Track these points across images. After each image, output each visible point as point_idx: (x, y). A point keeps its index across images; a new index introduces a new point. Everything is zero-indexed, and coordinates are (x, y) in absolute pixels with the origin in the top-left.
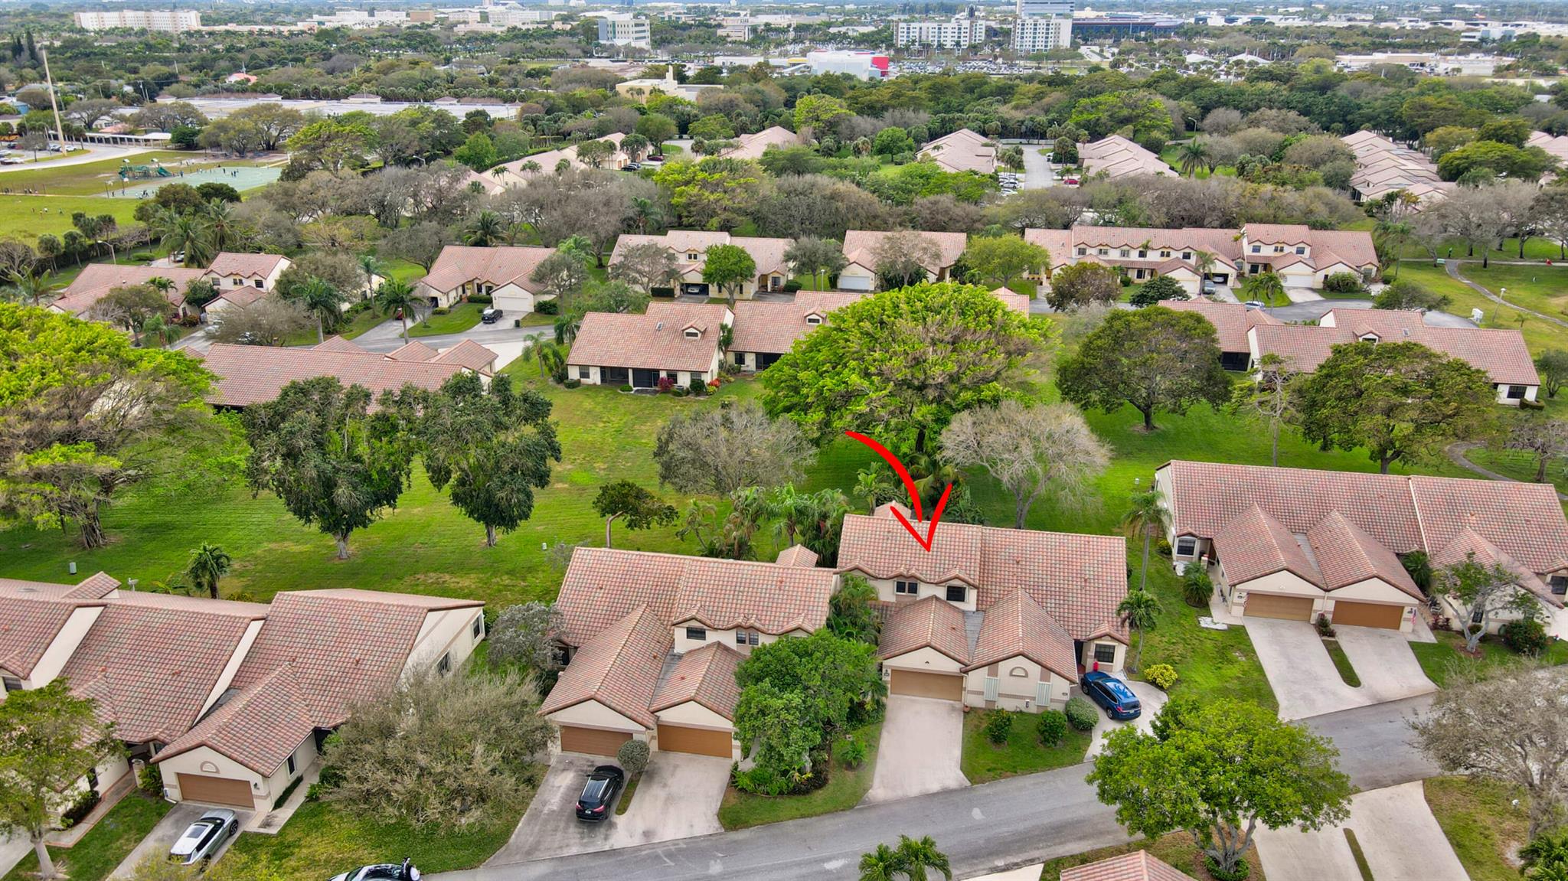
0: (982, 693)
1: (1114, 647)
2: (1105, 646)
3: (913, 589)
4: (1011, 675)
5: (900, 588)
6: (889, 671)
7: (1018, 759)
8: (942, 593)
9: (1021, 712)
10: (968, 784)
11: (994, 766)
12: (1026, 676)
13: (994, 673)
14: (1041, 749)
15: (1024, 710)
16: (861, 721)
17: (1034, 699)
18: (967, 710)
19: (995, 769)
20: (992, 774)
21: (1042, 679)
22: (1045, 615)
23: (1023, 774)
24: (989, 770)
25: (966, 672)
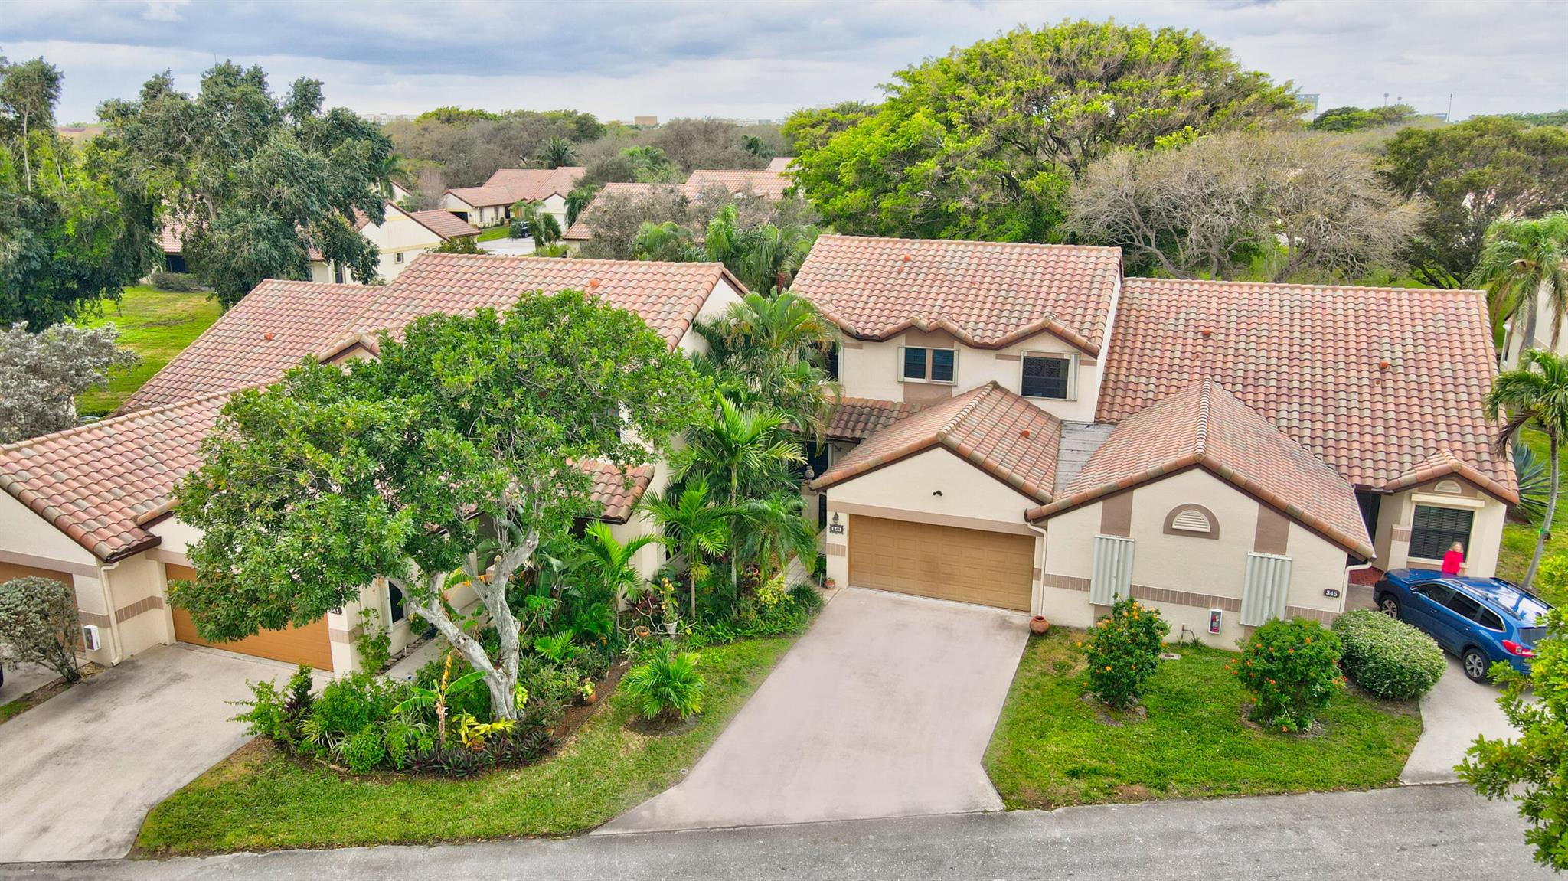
0: (1082, 585)
1: (1468, 515)
2: (1444, 512)
3: (944, 369)
4: (1169, 529)
5: (914, 365)
6: (844, 520)
7: (1171, 753)
8: (1011, 376)
9: (1196, 645)
10: (996, 804)
11: (1094, 763)
12: (1213, 534)
13: (1118, 526)
14: (1255, 737)
15: (1205, 639)
16: (738, 626)
17: (1234, 605)
18: (1039, 627)
19: (1094, 772)
20: (1082, 785)
21: (1260, 545)
22: (1272, 428)
23: (1186, 797)
24: (1074, 774)
25: (1040, 519)
